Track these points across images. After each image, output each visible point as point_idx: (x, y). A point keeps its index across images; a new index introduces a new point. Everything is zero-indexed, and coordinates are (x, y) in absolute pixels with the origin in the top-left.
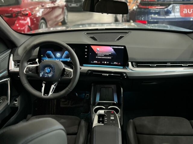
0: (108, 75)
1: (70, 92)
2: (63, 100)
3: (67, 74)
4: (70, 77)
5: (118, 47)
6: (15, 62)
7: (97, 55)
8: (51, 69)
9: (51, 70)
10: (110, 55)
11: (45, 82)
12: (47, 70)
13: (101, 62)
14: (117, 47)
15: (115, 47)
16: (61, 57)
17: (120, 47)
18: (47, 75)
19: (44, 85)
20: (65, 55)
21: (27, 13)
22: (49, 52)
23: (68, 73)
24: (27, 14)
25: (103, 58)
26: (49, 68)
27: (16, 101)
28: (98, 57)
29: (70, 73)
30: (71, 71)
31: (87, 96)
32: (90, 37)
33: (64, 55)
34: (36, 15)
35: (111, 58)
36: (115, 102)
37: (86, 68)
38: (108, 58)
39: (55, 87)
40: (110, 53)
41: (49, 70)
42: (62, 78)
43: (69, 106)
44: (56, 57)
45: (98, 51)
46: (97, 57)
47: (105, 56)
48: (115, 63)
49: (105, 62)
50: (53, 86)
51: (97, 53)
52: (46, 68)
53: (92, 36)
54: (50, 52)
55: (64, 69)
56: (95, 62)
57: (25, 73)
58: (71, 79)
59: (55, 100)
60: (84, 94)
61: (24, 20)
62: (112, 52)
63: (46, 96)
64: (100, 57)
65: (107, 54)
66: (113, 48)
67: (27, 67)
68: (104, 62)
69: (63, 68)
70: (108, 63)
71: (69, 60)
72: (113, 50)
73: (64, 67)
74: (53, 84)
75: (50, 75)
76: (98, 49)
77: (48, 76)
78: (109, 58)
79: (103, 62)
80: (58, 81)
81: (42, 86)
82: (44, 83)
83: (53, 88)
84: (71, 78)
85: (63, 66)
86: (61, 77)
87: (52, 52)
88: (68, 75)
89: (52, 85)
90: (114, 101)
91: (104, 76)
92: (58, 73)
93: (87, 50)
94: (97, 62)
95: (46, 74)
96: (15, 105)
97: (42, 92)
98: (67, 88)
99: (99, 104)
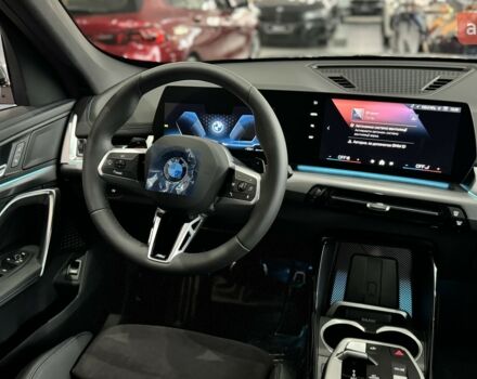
0: (388, 209)
1: (243, 254)
2: (222, 281)
3: (241, 190)
4: (250, 199)
5: (439, 108)
6: (81, 142)
7: (351, 132)
8: (185, 164)
9: (184, 169)
10: (401, 137)
11: (162, 211)
12: (173, 167)
13: (364, 160)
14: (433, 108)
15: (425, 107)
16: (226, 135)
17: (446, 109)
18: (170, 186)
19: (157, 221)
20: (241, 127)
21: (155, 35)
22: (190, 116)
23: (241, 186)
24: (154, 39)
25: (375, 144)
26: (181, 162)
27: (75, 266)
28: (355, 142)
29: (251, 185)
30: (255, 180)
31: (297, 279)
32: (331, 78)
33: (238, 128)
34: (178, 44)
35: (404, 147)
36: (404, 314)
37: (309, 177)
38: (394, 146)
39: (193, 233)
40: (405, 130)
41: (179, 168)
42: (221, 202)
43: (239, 301)
44: (209, 133)
45: (359, 118)
46: (350, 142)
47: (384, 138)
48: (419, 166)
49: (382, 163)
50: (187, 228)
51: (352, 125)
52: (170, 162)
53: (337, 75)
54: (194, 114)
55: (231, 171)
56: (341, 157)
57: (101, 173)
58: (254, 206)
59: (197, 279)
60: (288, 271)
61: (145, 52)
62: (413, 123)
63: (160, 262)
64: (361, 143)
65: (393, 131)
66: (417, 111)
67: (111, 154)
68: (377, 162)
69: (226, 168)
70: (391, 164)
71: (250, 145)
72: (415, 118)
73: (231, 164)
74: (189, 221)
75: (181, 188)
76: (359, 112)
77: (175, 190)
78: (399, 146)
79: (373, 161)
80: (208, 212)
81: (152, 225)
82: (159, 215)
83: (188, 235)
84: (252, 202)
85: (229, 161)
86: (217, 198)
87: (197, 114)
88: (241, 193)
89: (186, 225)
90: (397, 307)
91: (373, 211)
92: (207, 184)
93: (315, 114)
94: (348, 158)
95: (167, 183)
96: (71, 280)
97: (148, 246)
98: (235, 240)
99: (342, 312)
